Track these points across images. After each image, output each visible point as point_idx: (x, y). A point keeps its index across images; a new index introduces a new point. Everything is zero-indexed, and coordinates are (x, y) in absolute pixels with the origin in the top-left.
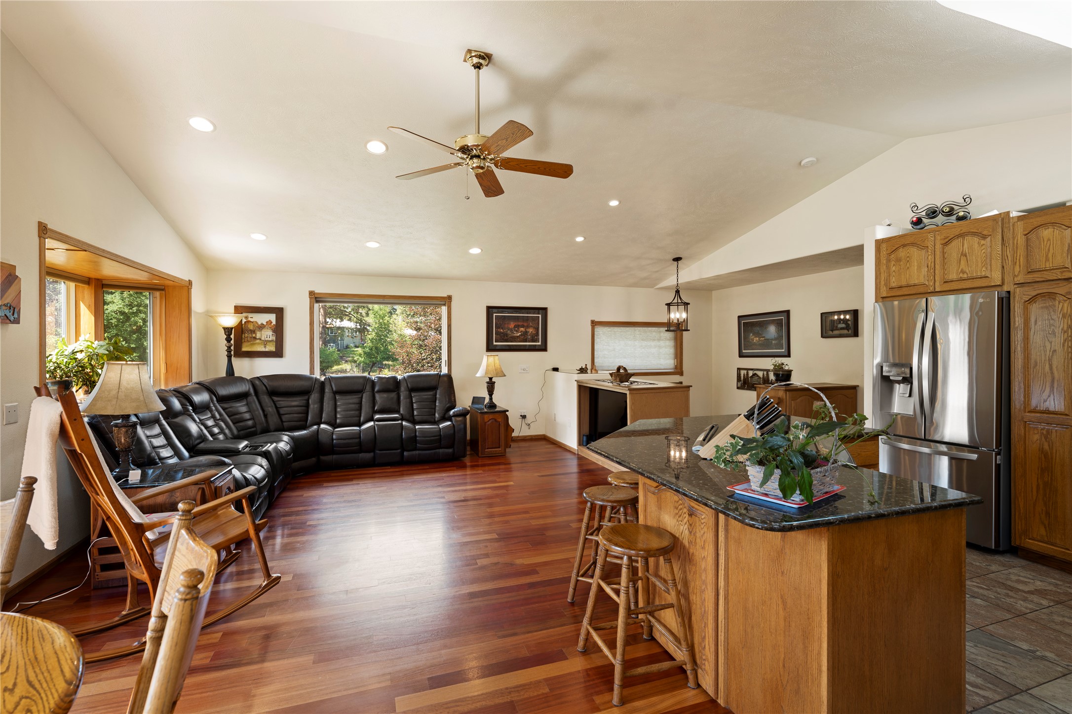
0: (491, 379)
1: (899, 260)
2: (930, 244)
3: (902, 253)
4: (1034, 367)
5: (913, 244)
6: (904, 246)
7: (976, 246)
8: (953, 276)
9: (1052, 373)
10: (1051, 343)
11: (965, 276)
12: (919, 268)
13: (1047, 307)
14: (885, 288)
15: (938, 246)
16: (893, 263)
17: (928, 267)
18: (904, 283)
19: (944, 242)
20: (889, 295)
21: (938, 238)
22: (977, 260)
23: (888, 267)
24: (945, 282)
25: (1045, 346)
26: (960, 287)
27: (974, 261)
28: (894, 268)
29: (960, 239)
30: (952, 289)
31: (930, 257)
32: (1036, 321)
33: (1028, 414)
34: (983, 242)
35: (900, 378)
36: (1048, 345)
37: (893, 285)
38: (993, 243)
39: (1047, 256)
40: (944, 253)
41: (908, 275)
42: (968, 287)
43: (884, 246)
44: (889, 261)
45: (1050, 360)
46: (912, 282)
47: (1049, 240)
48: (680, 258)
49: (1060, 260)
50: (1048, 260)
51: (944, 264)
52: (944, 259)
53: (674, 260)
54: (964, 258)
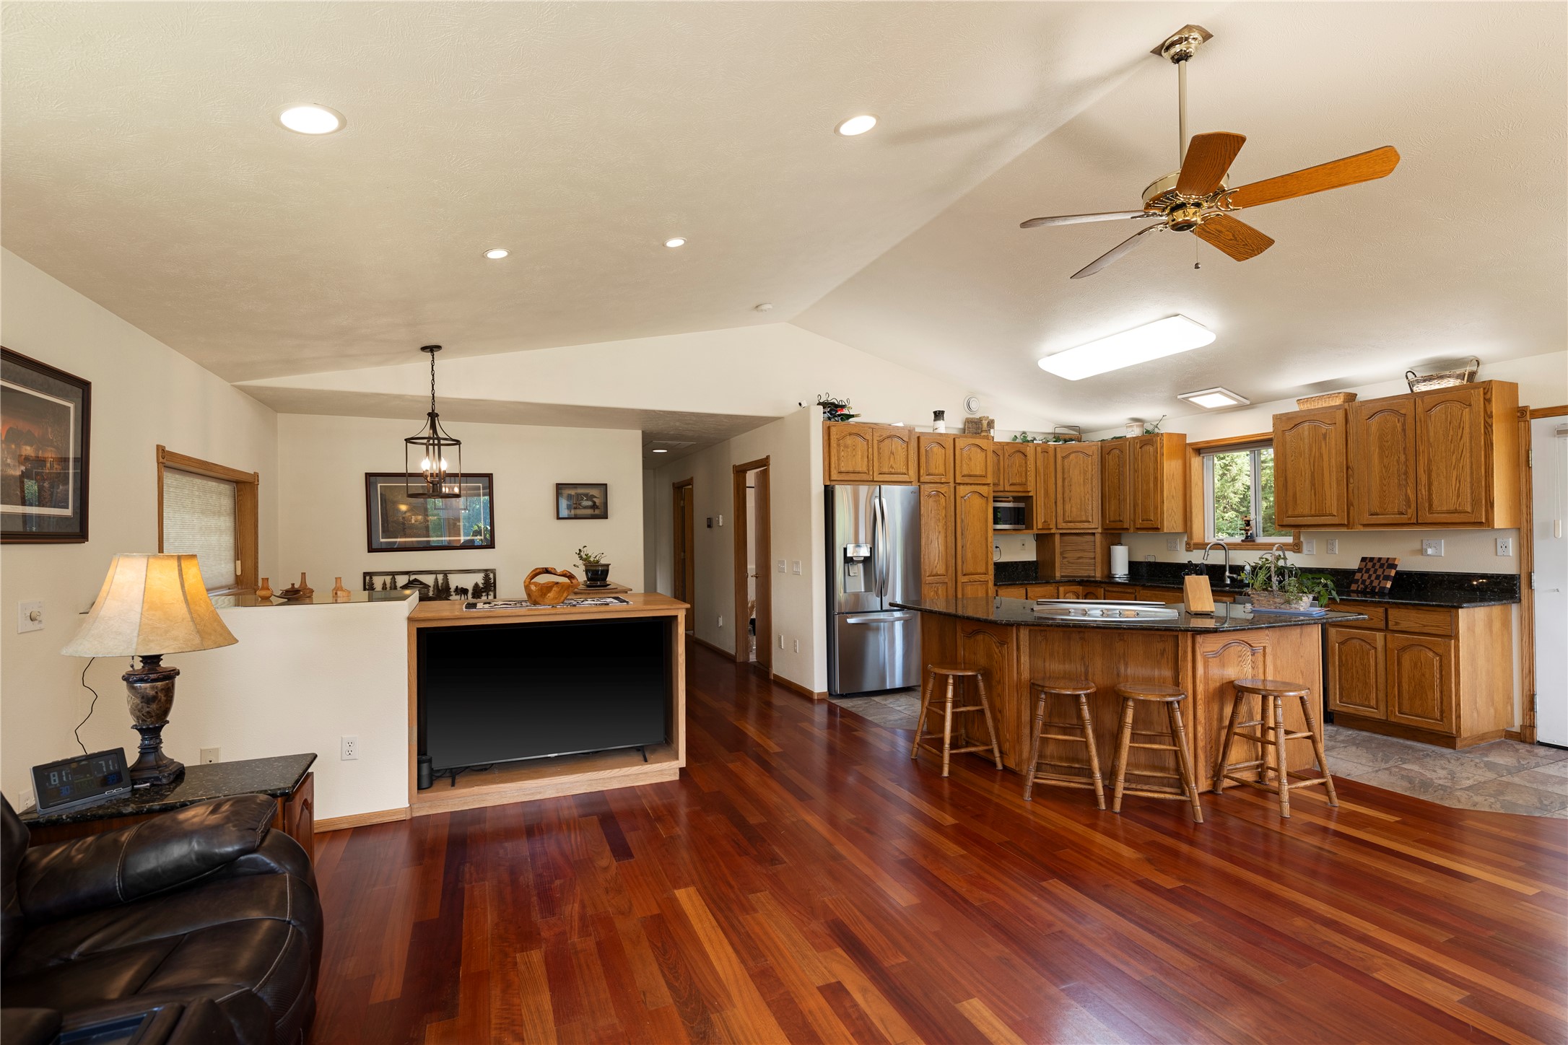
0: (152, 661)
1: (846, 447)
2: (871, 438)
3: (849, 441)
4: (931, 544)
5: (858, 434)
6: (850, 434)
7: (899, 448)
8: (886, 470)
9: (938, 548)
10: (938, 526)
11: (894, 471)
12: (862, 457)
13: (936, 501)
14: (835, 472)
15: (875, 442)
16: (841, 447)
17: (868, 457)
18: (850, 469)
19: (880, 439)
20: (836, 478)
21: (876, 434)
22: (900, 459)
23: (838, 451)
24: (880, 473)
25: (936, 529)
26: (890, 480)
27: (898, 459)
28: (842, 453)
29: (890, 440)
30: (885, 480)
31: (870, 449)
32: (931, 511)
33: (928, 578)
34: (904, 446)
37: (843, 470)
38: (910, 449)
39: (935, 465)
40: (879, 449)
41: (853, 462)
42: (895, 480)
43: (834, 430)
44: (839, 445)
45: (937, 538)
46: (857, 469)
47: (936, 454)
48: (439, 347)
49: (941, 470)
50: (936, 468)
51: (879, 458)
52: (879, 453)
53: (424, 349)
54: (892, 456)
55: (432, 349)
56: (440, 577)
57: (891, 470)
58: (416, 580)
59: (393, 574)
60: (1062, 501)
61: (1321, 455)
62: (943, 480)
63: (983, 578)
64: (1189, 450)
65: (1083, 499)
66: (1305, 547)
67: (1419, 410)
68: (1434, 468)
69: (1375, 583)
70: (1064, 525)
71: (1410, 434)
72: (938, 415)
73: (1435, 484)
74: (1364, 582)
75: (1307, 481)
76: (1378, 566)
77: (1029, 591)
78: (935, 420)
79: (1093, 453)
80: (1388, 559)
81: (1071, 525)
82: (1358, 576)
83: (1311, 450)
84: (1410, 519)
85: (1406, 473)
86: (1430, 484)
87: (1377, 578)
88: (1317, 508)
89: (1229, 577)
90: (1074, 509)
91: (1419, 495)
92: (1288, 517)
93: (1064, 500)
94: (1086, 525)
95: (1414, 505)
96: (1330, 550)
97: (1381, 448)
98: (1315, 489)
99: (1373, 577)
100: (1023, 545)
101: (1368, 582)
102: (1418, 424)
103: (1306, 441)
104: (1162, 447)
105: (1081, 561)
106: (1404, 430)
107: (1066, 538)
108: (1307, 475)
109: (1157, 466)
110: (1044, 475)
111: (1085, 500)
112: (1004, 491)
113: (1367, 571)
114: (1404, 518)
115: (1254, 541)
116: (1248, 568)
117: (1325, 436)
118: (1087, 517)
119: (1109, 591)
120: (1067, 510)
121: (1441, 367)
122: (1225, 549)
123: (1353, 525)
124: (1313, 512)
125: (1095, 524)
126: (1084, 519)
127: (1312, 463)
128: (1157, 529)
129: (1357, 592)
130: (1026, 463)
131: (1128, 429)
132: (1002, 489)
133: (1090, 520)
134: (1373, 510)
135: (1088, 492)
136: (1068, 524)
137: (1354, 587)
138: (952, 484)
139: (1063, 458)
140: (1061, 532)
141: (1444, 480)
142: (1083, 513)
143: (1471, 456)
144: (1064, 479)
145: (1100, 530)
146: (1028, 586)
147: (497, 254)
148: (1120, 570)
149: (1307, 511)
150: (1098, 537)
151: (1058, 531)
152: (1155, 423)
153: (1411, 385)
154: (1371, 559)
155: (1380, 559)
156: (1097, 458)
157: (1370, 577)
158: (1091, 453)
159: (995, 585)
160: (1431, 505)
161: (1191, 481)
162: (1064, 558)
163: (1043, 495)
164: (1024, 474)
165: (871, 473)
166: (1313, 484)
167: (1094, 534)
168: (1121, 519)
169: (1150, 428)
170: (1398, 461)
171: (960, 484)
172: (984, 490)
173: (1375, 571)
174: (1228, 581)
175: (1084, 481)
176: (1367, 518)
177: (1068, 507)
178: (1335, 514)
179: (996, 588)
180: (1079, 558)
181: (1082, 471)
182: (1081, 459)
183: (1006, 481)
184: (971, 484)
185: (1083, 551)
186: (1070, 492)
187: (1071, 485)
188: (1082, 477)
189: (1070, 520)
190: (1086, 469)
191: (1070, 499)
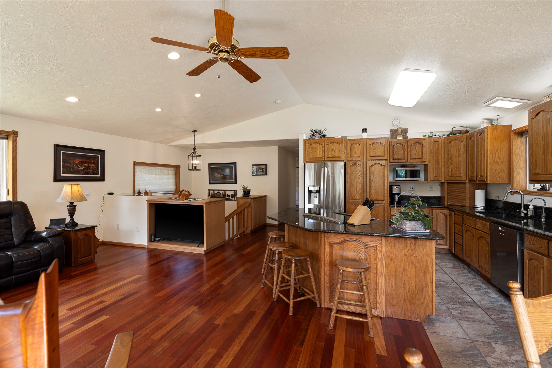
0: (72, 203)
1: (313, 148)
2: (323, 144)
3: (314, 145)
4: (352, 186)
5: (318, 143)
6: (314, 143)
7: (337, 147)
8: (330, 156)
9: (357, 188)
10: (356, 179)
11: (334, 156)
12: (320, 152)
13: (355, 168)
14: (308, 158)
15: (326, 145)
16: (311, 149)
17: (322, 152)
18: (314, 157)
19: (327, 144)
20: (309, 160)
21: (326, 142)
22: (337, 151)
23: (309, 150)
24: (328, 158)
25: (355, 180)
26: (332, 160)
27: (336, 151)
28: (311, 151)
29: (332, 144)
30: (330, 160)
31: (323, 148)
32: (353, 172)
33: (351, 200)
34: (339, 146)
35: (316, 191)
36: (355, 179)
37: (311, 157)
38: (342, 147)
39: (355, 152)
40: (327, 148)
41: (316, 154)
42: (335, 160)
43: (307, 142)
44: (309, 148)
45: (356, 184)
46: (317, 157)
47: (356, 148)
48: (196, 131)
49: (358, 154)
50: (355, 154)
51: (327, 151)
52: (327, 149)
53: (193, 131)
54: (333, 150)
55: (195, 131)
56: (224, 191)
57: (333, 156)
58: (218, 192)
59: (214, 190)
60: (447, 166)
61: (548, 133)
62: (360, 159)
63: (382, 202)
64: (512, 134)
70: (448, 178)
72: (364, 130)
78: (363, 133)
81: (452, 179)
83: (543, 130)
88: (546, 169)
89: (523, 212)
90: (453, 170)
92: (533, 175)
93: (448, 166)
94: (459, 179)
98: (545, 156)
100: (431, 188)
104: (487, 135)
107: (450, 185)
108: (541, 147)
109: (485, 145)
110: (436, 153)
111: (459, 165)
112: (407, 162)
116: (531, 207)
118: (460, 174)
122: (521, 194)
125: (465, 178)
126: (458, 175)
127: (543, 139)
128: (485, 181)
130: (422, 148)
131: (482, 125)
132: (406, 161)
133: (462, 176)
135: (461, 161)
136: (450, 178)
138: (365, 160)
139: (448, 143)
140: (447, 182)
142: (458, 172)
144: (448, 155)
145: (467, 181)
147: (158, 110)
148: (480, 204)
149: (541, 172)
150: (467, 185)
151: (445, 182)
156: (465, 142)
158: (462, 140)
159: (390, 206)
161: (513, 153)
163: (434, 163)
164: (421, 153)
165: (324, 158)
167: (465, 183)
169: (495, 123)
171: (369, 160)
172: (383, 163)
174: (523, 215)
175: (458, 155)
177: (450, 169)
179: (391, 207)
180: (458, 196)
181: (458, 150)
182: (457, 144)
183: (409, 158)
184: (376, 160)
185: (460, 192)
186: (451, 161)
187: (451, 158)
188: (458, 153)
189: (451, 176)
190: (460, 149)
191: (451, 165)
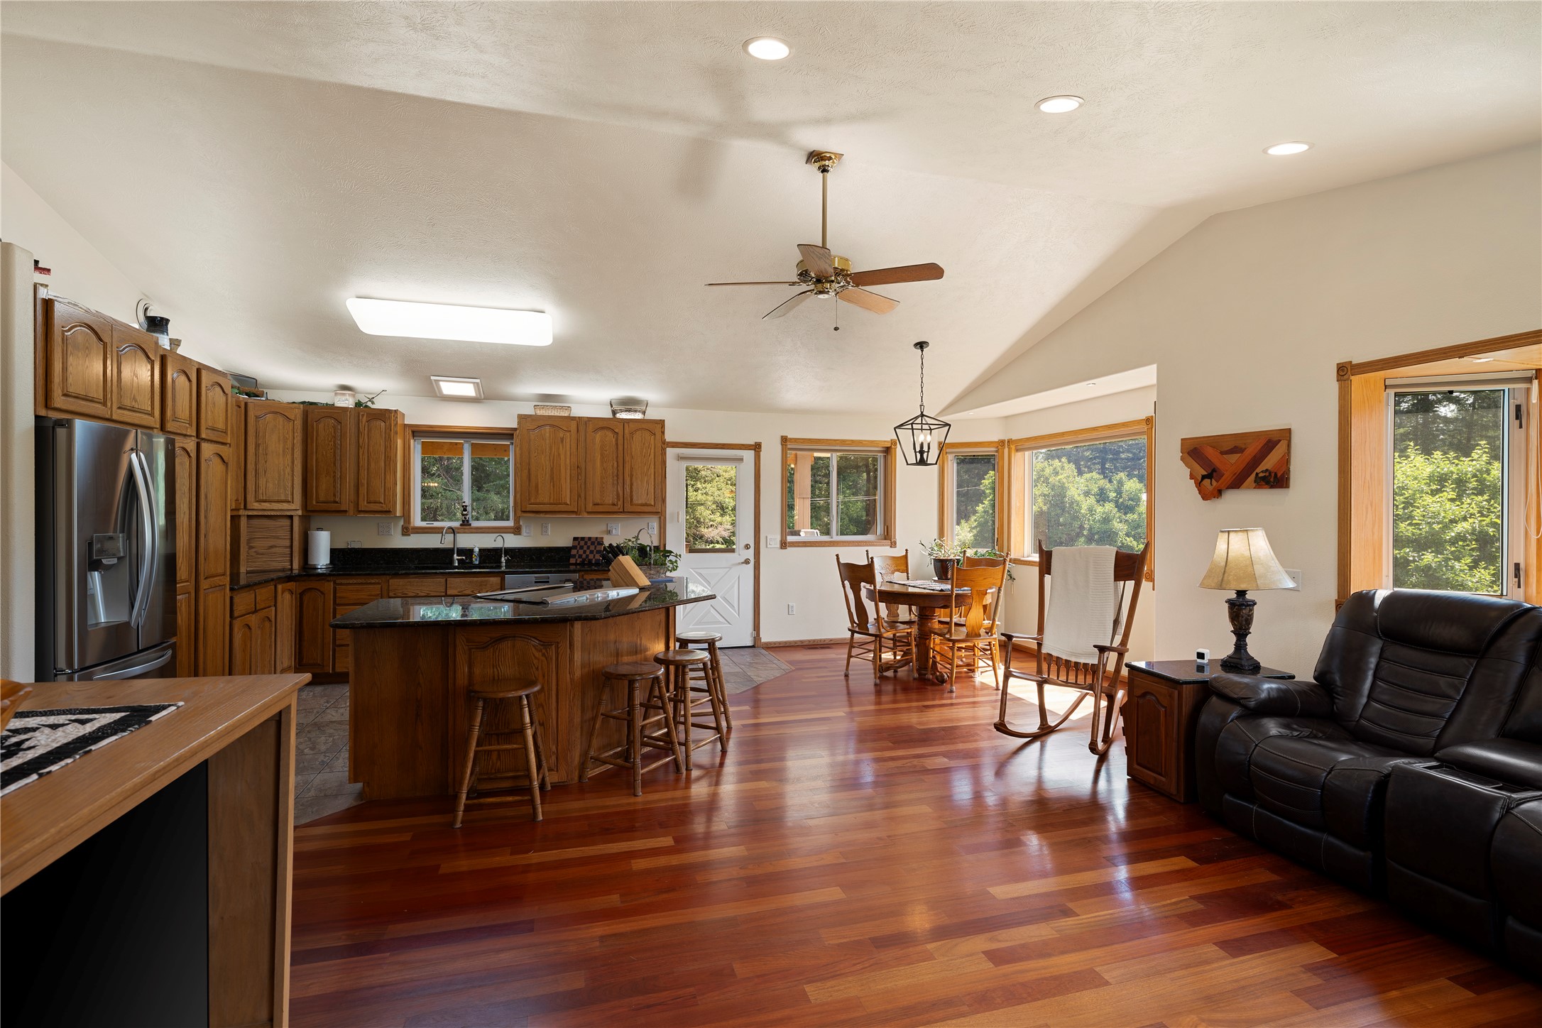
5: (92, 329)
6: (82, 325)
9: (183, 538)
14: (59, 392)
15: (115, 349)
16: (70, 347)
19: (119, 345)
20: (63, 407)
26: (132, 421)
29: (132, 352)
35: (116, 561)
36: (182, 506)
38: (155, 372)
39: (182, 406)
40: (119, 363)
41: (86, 379)
43: (57, 310)
50: (182, 412)
57: (134, 403)
60: (253, 473)
61: (559, 455)
63: (221, 580)
65: (282, 473)
66: (524, 530)
67: (626, 431)
68: (634, 474)
69: (591, 556)
70: (256, 505)
71: (620, 448)
73: (635, 484)
74: (580, 556)
75: (547, 475)
76: (589, 543)
77: (257, 594)
79: (295, 417)
80: (597, 538)
81: (266, 506)
82: (574, 552)
83: (551, 449)
84: (619, 509)
85: (617, 476)
86: (632, 485)
87: (592, 552)
88: (555, 497)
89: (458, 559)
90: (270, 485)
91: (625, 492)
93: (256, 473)
94: (285, 506)
95: (621, 500)
96: (544, 532)
97: (602, 455)
98: (553, 482)
99: (588, 552)
101: (584, 556)
102: (625, 441)
103: (548, 441)
104: (396, 425)
105: (273, 550)
106: (617, 444)
107: (255, 522)
108: (547, 470)
109: (390, 444)
111: (285, 474)
113: (582, 548)
114: (615, 509)
115: (470, 524)
116: (477, 551)
117: (562, 439)
118: (285, 495)
119: (341, 584)
120: (261, 485)
121: (629, 404)
123: (580, 512)
124: (552, 501)
125: (295, 507)
126: (283, 498)
127: (552, 459)
128: (389, 512)
129: (576, 564)
131: (339, 397)
133: (289, 500)
134: (596, 501)
135: (288, 465)
136: (262, 504)
137: (572, 561)
139: (257, 417)
140: (250, 513)
141: (640, 483)
142: (280, 491)
143: (655, 468)
144: (257, 446)
145: (300, 513)
146: (255, 587)
148: (322, 559)
149: (546, 500)
150: (296, 521)
151: (247, 513)
152: (371, 397)
153: (614, 413)
154: (583, 539)
155: (590, 538)
156: (299, 424)
157: (585, 552)
158: (293, 418)
160: (632, 500)
161: (409, 464)
162: (251, 548)
163: (236, 465)
166: (552, 478)
167: (291, 517)
168: (337, 500)
169: (364, 400)
170: (613, 466)
173: (588, 548)
175: (283, 451)
176: (590, 507)
177: (262, 482)
178: (569, 503)
179: (232, 593)
180: (272, 547)
181: (282, 438)
182: (281, 423)
185: (278, 538)
186: (266, 462)
187: (266, 454)
188: (281, 446)
189: (264, 498)
190: (287, 436)
191: (265, 472)
